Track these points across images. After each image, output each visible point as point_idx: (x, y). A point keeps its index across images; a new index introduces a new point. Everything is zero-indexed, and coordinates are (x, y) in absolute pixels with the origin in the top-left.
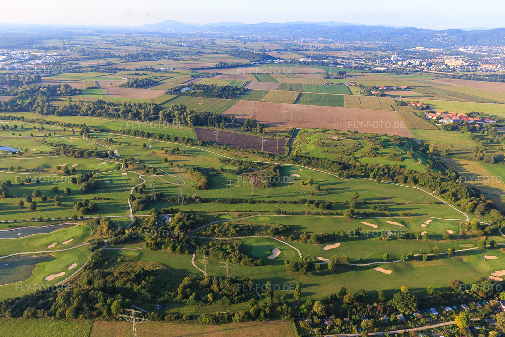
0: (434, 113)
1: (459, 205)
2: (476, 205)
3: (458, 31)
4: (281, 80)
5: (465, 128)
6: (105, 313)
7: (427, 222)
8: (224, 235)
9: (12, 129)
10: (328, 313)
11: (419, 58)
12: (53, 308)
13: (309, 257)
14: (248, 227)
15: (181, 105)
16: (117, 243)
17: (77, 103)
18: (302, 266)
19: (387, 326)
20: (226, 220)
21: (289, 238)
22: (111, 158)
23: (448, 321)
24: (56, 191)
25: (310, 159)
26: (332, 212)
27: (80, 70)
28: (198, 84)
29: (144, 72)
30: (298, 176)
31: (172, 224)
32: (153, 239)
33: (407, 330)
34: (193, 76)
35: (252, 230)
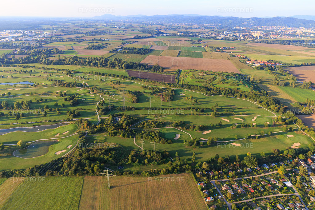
0: (250, 60)
1: (270, 109)
2: (279, 108)
3: (256, 18)
5: (267, 68)
6: (90, 172)
7: (255, 118)
8: (149, 127)
9: (29, 72)
10: (211, 168)
11: (238, 33)
12: (62, 170)
13: (196, 138)
14: (162, 122)
15: (119, 58)
16: (92, 133)
17: (63, 58)
18: (193, 143)
19: (242, 175)
20: (149, 119)
21: (184, 128)
22: (85, 87)
23: (274, 171)
24: (56, 105)
25: (189, 85)
26: (205, 113)
27: (62, 40)
28: (126, 47)
29: (97, 41)
30: (184, 95)
31: (121, 122)
32: (112, 131)
33: (254, 177)
34: (123, 43)
35: (164, 124)
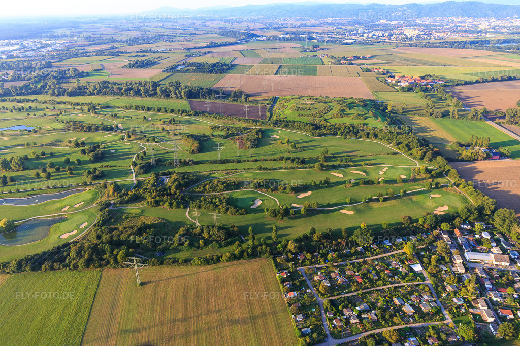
0: (393, 77)
1: (411, 154)
2: (425, 153)
3: (415, 5)
4: (264, 55)
5: (418, 88)
6: (112, 262)
7: (384, 170)
8: (214, 191)
9: (27, 110)
10: (300, 249)
11: (382, 30)
12: (67, 260)
13: (284, 204)
14: (234, 183)
15: (176, 82)
16: (121, 203)
17: (85, 85)
18: (279, 213)
19: (349, 257)
20: (215, 178)
21: (269, 190)
22: (116, 131)
23: (399, 250)
24: (68, 162)
25: (287, 122)
26: (305, 166)
27: (86, 55)
28: (191, 62)
29: (144, 54)
30: (278, 137)
31: (169, 184)
32: (153, 198)
33: (365, 259)
34: (187, 56)
35: (237, 185)
